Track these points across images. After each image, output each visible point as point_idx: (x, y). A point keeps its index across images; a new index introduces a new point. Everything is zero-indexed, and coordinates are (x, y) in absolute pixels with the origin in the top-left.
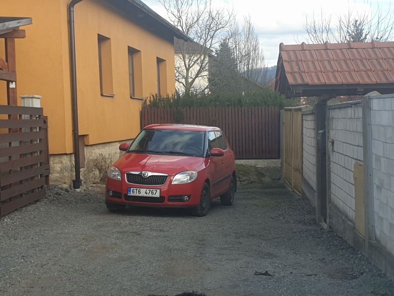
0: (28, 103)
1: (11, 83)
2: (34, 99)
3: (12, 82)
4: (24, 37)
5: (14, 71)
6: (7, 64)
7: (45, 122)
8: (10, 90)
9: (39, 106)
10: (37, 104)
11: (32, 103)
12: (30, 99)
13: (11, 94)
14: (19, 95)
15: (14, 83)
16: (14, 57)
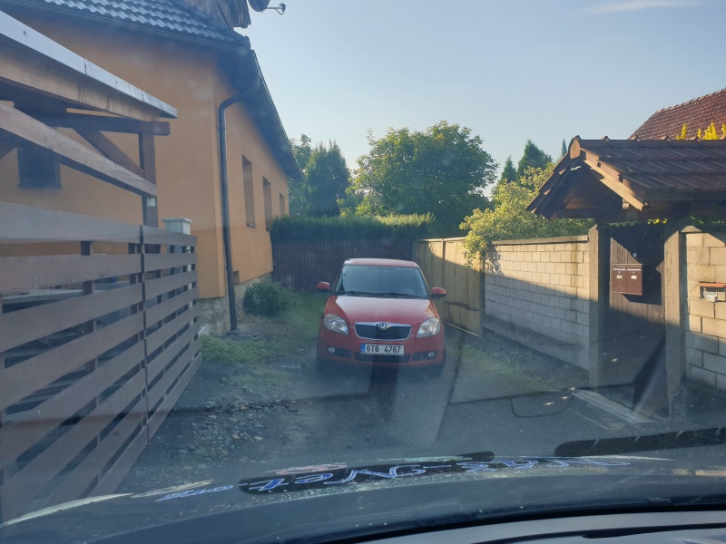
1: (148, 200)
2: (184, 224)
3: (151, 196)
5: (154, 182)
6: (142, 171)
8: (148, 210)
9: (190, 233)
10: (187, 230)
11: (182, 229)
12: (179, 223)
13: (149, 216)
15: (153, 200)
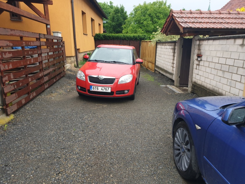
0: (56, 35)
2: (59, 33)
3: (48, 25)
4: (52, 4)
5: (49, 20)
6: (45, 16)
7: (64, 43)
8: (48, 29)
9: (61, 36)
10: (60, 35)
11: (58, 35)
12: (57, 33)
13: (48, 30)
14: (52, 30)
15: (49, 26)
16: (48, 13)
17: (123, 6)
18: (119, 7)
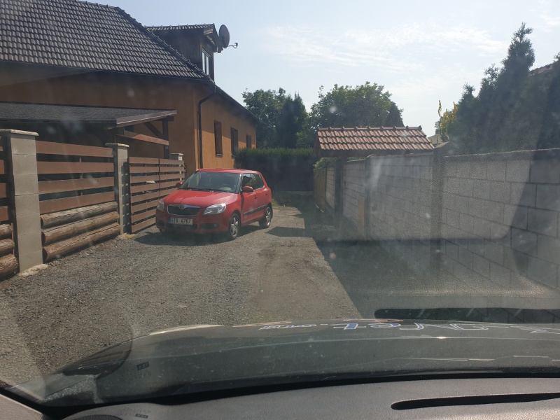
0: (175, 158)
1: (166, 147)
4: (173, 120)
8: (166, 151)
9: (181, 160)
12: (177, 156)
17: (299, 97)
18: (293, 98)
